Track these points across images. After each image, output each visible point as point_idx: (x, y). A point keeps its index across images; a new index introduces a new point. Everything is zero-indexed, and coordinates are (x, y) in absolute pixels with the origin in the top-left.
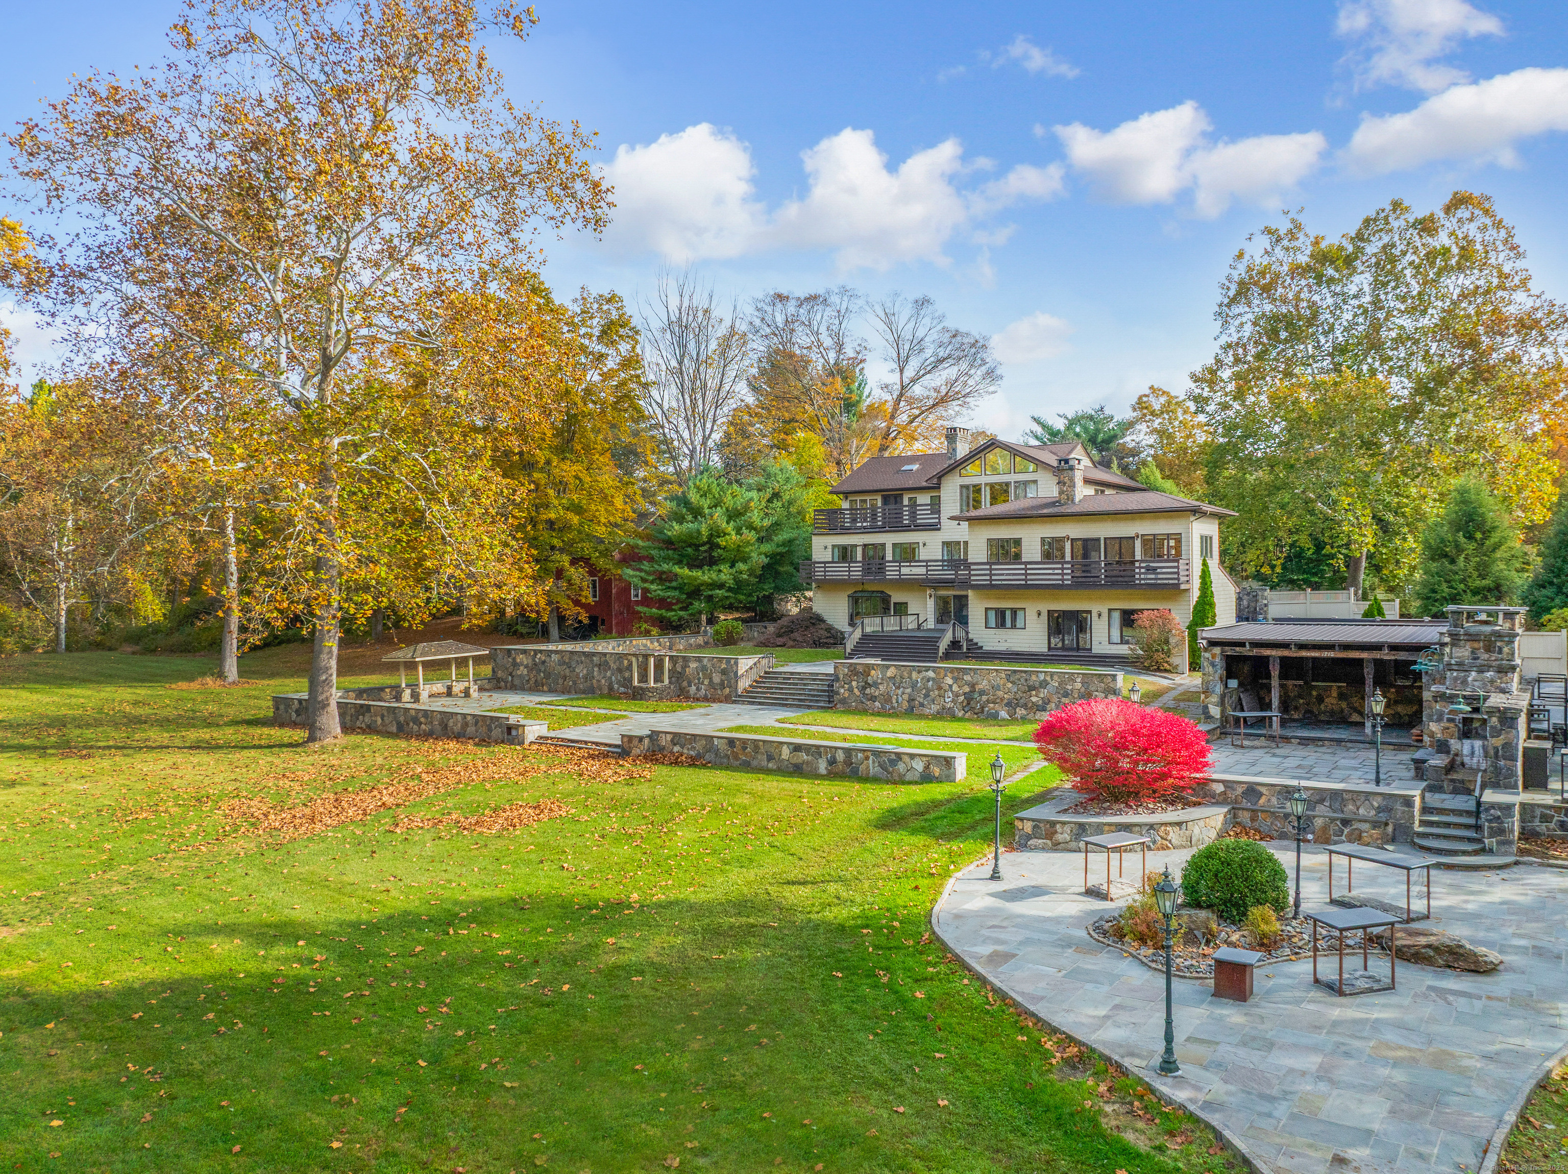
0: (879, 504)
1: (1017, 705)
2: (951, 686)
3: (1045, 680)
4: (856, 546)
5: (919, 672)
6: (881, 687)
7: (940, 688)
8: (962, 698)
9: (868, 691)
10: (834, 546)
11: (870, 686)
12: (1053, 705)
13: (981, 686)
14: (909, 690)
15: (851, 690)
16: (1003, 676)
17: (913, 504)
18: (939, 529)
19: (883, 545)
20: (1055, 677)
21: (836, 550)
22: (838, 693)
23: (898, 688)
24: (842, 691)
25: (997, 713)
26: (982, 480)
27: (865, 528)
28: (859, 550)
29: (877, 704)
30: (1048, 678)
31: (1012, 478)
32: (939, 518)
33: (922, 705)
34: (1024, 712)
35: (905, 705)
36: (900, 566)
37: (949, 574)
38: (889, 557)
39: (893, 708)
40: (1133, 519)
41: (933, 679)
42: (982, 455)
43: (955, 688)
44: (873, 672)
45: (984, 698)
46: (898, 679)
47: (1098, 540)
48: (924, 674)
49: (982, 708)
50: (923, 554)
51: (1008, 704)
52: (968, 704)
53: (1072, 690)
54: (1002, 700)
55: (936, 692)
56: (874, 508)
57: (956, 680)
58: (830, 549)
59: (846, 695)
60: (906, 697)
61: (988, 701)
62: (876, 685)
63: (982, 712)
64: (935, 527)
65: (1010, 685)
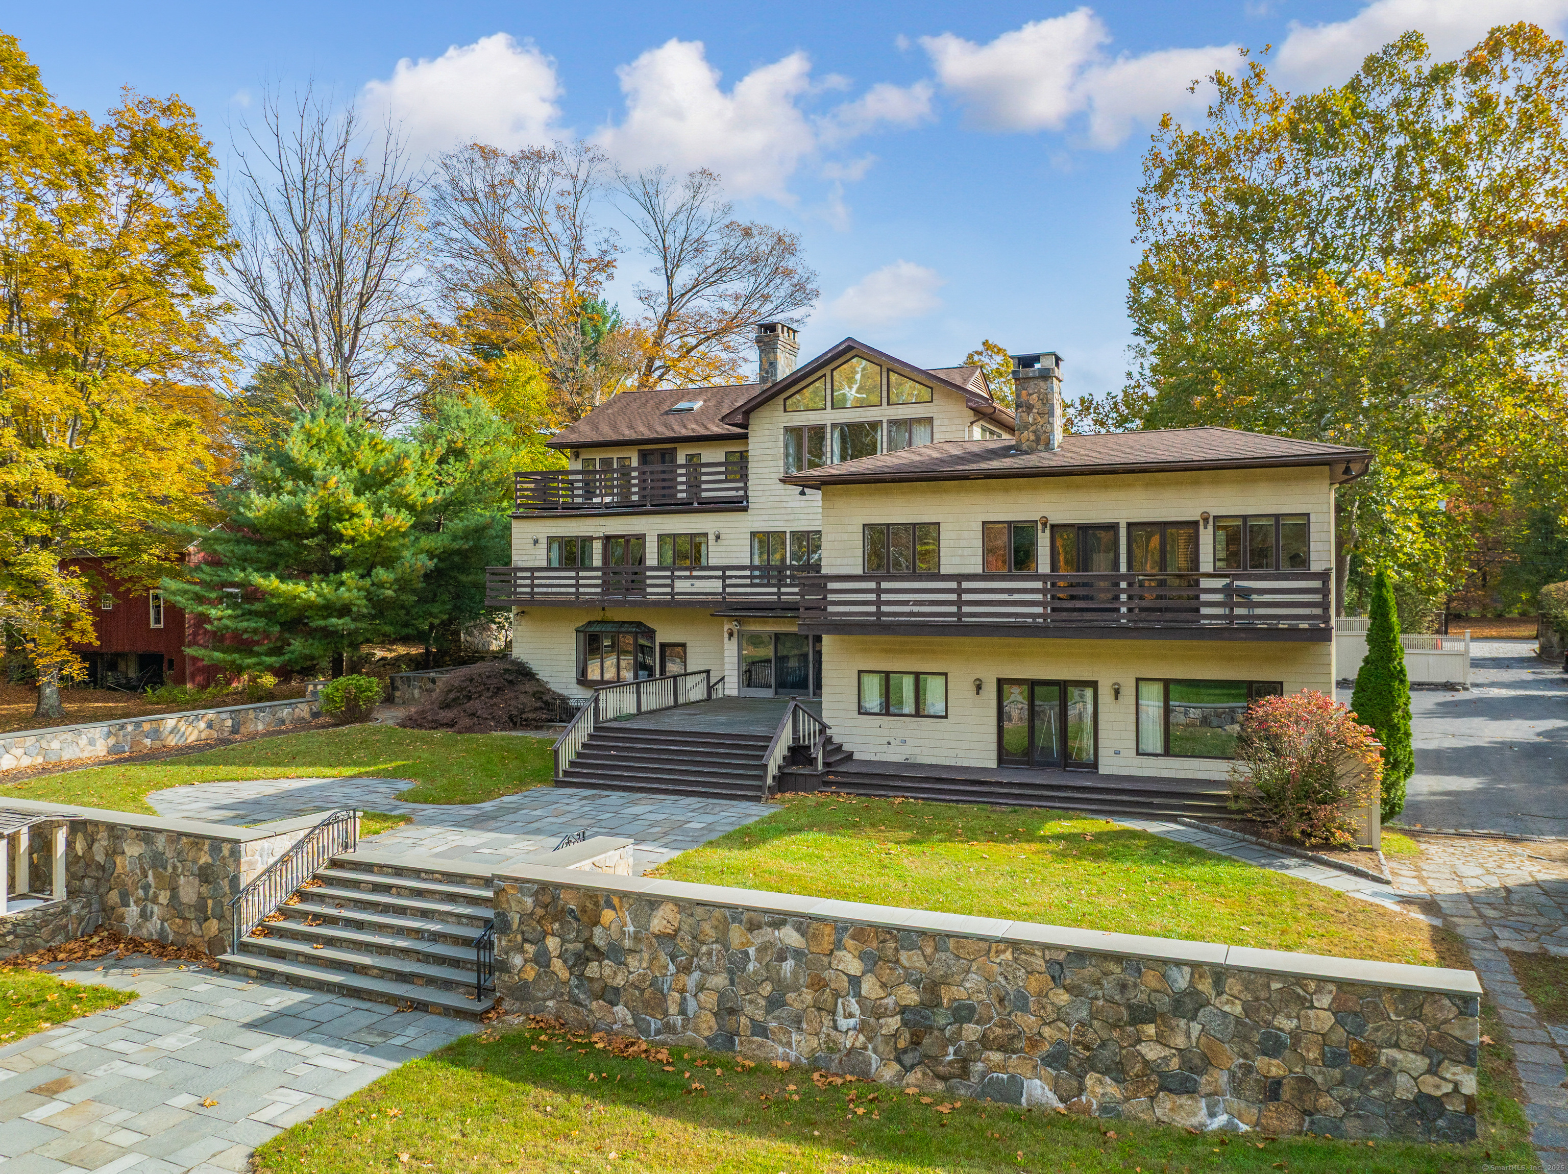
0: (635, 463)
1: (1090, 1065)
2: (855, 981)
3: (1192, 992)
4: (591, 539)
5: (753, 927)
6: (632, 962)
7: (819, 984)
8: (893, 1023)
9: (593, 969)
10: (551, 540)
11: (600, 955)
12: (1223, 1078)
13: (959, 993)
14: (719, 980)
15: (542, 960)
16: (1039, 963)
17: (694, 464)
18: (745, 509)
19: (641, 538)
20: (1233, 985)
21: (555, 546)
22: (504, 967)
23: (686, 969)
24: (517, 960)
25: (1016, 1085)
26: (828, 417)
27: (607, 506)
28: (597, 548)
29: (620, 1010)
30: (1205, 986)
31: (883, 414)
32: (745, 489)
33: (760, 1030)
34: (1111, 1089)
35: (708, 1025)
36: (673, 578)
37: (766, 593)
38: (652, 559)
39: (669, 1028)
40: (1196, 483)
41: (798, 954)
42: (827, 370)
43: (869, 987)
44: (608, 915)
45: (971, 1031)
46: (685, 943)
47: (1113, 527)
48: (768, 934)
49: (964, 1064)
50: (715, 555)
51: (1057, 1059)
52: (916, 1043)
53: (1296, 1036)
54: (1034, 1043)
55: (808, 996)
56: (625, 471)
57: (871, 961)
58: (543, 545)
59: (530, 974)
60: (709, 999)
61: (985, 1042)
62: (616, 953)
63: (965, 1073)
64: (738, 505)
65: (1062, 998)
